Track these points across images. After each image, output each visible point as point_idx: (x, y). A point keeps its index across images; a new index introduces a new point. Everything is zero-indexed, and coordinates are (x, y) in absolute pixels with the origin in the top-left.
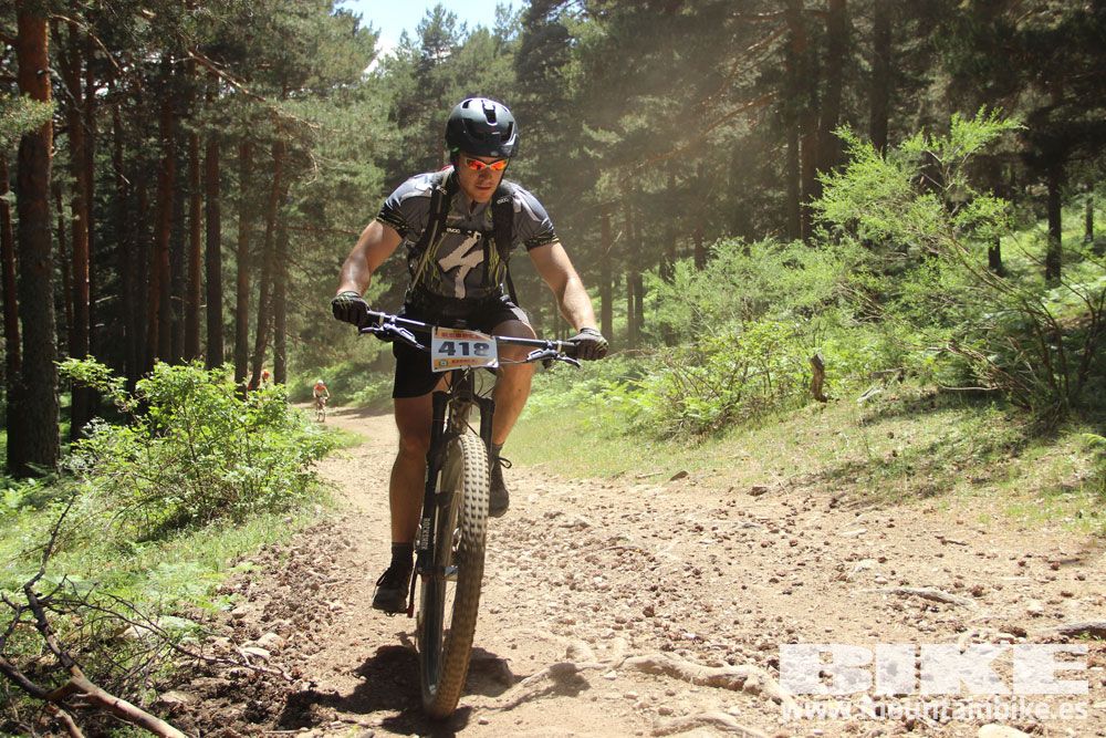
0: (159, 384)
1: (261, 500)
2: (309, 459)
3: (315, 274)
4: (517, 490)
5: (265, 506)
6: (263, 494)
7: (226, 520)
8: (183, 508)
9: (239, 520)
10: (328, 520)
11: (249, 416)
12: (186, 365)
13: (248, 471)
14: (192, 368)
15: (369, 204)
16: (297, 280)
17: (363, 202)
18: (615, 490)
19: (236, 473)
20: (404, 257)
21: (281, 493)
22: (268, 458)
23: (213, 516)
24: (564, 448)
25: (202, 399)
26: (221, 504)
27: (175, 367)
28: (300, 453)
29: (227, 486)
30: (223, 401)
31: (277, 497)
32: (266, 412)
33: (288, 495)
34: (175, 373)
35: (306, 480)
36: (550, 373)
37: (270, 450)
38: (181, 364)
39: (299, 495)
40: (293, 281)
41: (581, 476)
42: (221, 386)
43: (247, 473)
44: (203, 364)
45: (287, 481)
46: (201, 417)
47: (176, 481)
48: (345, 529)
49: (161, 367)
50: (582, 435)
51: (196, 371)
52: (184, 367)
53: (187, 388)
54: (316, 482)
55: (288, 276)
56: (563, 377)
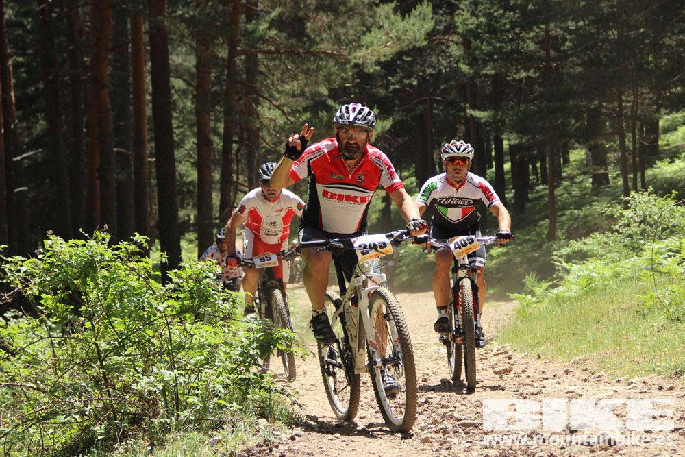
0: (52, 264)
1: (185, 414)
2: (252, 357)
3: (293, 113)
4: (540, 392)
5: (188, 422)
6: (187, 406)
7: (141, 443)
8: (88, 427)
9: (156, 441)
10: (272, 438)
11: (171, 302)
12: (86, 239)
13: (168, 375)
14: (92, 243)
15: (363, 15)
16: (271, 120)
17: (351, 12)
18: (675, 392)
19: (152, 378)
20: (415, 83)
21: (210, 404)
22: (197, 357)
23: (124, 436)
24: (617, 334)
25: (109, 281)
26: (136, 420)
27: (71, 242)
28: (239, 350)
29: (141, 395)
30: (135, 284)
31: (205, 408)
32: (192, 298)
33: (221, 407)
34: (71, 249)
35: (248, 386)
36: (613, 232)
37: (202, 347)
38: (80, 237)
39: (235, 406)
40: (266, 122)
41: (633, 373)
42: (132, 264)
43: (165, 379)
44: (108, 236)
45: (219, 387)
46: (109, 307)
47: (76, 391)
48: (291, 450)
49: (54, 242)
50: (644, 316)
51: (98, 247)
52: (83, 242)
53: (89, 268)
54: (261, 388)
55: (258, 115)
56: (630, 236)
